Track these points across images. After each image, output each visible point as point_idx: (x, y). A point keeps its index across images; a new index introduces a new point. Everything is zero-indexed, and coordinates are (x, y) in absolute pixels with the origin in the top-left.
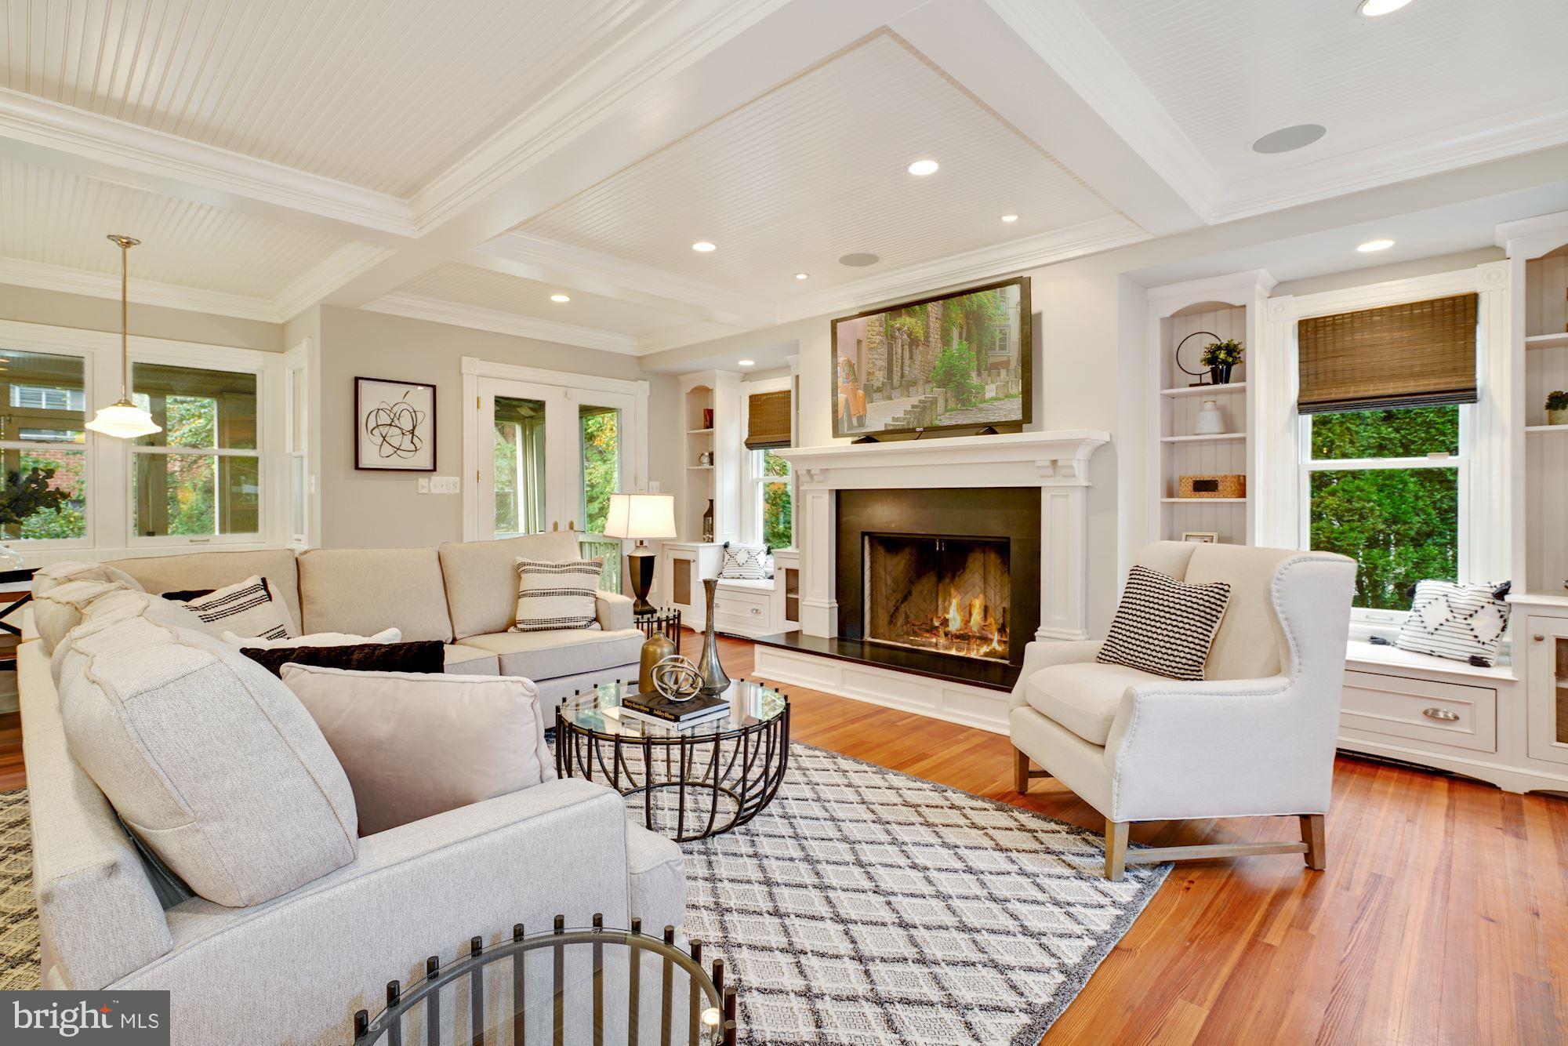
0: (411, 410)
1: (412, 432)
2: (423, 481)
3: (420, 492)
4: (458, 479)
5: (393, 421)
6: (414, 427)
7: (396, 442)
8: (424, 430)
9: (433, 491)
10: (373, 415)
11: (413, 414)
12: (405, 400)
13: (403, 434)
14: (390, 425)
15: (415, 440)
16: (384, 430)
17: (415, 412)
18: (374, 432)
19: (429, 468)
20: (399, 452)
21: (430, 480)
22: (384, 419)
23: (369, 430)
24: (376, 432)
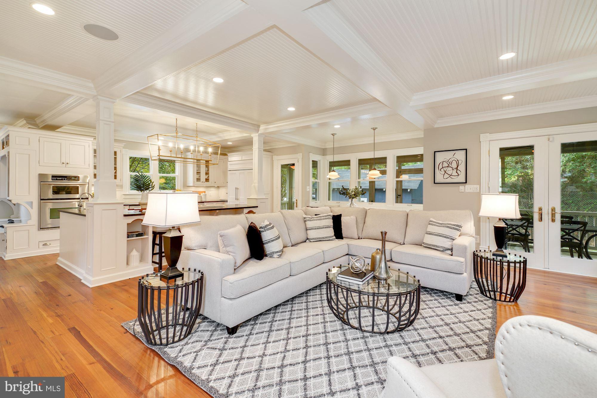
0: (456, 160)
1: (457, 168)
2: (462, 187)
3: (460, 191)
4: (478, 186)
5: (449, 165)
6: (458, 166)
7: (450, 173)
8: (462, 167)
9: (466, 191)
10: (441, 164)
11: (457, 161)
12: (454, 157)
13: (453, 169)
14: (448, 167)
15: (458, 171)
16: (445, 169)
17: (458, 160)
18: (441, 170)
19: (464, 182)
20: (451, 176)
21: (465, 187)
22: (445, 165)
23: (439, 170)
24: (442, 170)
